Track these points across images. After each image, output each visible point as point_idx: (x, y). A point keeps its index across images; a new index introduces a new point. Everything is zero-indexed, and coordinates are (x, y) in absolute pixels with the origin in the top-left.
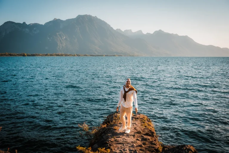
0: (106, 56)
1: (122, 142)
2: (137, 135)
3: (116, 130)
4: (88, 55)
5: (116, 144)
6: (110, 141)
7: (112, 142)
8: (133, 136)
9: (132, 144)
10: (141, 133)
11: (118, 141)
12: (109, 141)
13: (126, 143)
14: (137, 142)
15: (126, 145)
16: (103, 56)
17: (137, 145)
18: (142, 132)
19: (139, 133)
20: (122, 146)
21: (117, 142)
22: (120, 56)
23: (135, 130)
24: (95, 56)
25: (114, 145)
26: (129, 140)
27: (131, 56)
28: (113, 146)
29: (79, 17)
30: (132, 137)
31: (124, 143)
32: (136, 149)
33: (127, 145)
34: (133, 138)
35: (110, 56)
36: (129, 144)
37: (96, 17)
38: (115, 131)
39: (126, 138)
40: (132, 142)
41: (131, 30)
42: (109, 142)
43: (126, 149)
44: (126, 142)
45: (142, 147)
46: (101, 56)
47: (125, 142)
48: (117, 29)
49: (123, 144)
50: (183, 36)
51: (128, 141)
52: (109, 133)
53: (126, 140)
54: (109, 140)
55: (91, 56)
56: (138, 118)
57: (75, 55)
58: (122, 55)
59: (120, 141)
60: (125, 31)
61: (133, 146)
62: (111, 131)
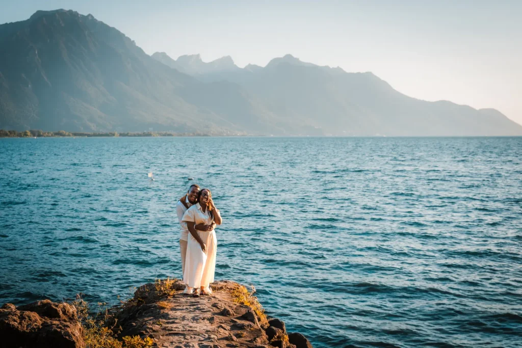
0: (121, 135)
1: (180, 332)
2: (218, 319)
3: (163, 308)
4: (67, 134)
5: (167, 335)
6: (152, 329)
7: (154, 331)
8: (208, 319)
9: (207, 335)
10: (229, 314)
11: (172, 330)
12: (148, 330)
13: (192, 333)
14: (218, 332)
15: (191, 337)
16: (114, 135)
17: (220, 337)
18: (231, 312)
19: (225, 313)
20: (183, 340)
21: (167, 332)
22: (165, 135)
23: (214, 308)
24: (89, 135)
25: (161, 337)
26: (198, 328)
27: (199, 135)
28: (159, 339)
29: (40, 17)
30: (207, 322)
31: (185, 333)
32: (216, 344)
33: (195, 338)
34: (208, 325)
35: (135, 135)
36: (199, 335)
37: (90, 18)
38: (162, 311)
39: (191, 324)
40: (207, 331)
41: (198, 56)
42: (147, 332)
43: (191, 345)
44: (192, 331)
45: (233, 340)
46: (107, 135)
47: (189, 330)
48: (157, 54)
49: (184, 335)
50: (358, 74)
51: (195, 329)
52: (146, 317)
53: (191, 327)
54: (148, 328)
55: (75, 135)
56: (221, 288)
57: (26, 134)
58: (172, 133)
59: (177, 329)
60: (180, 58)
61: (209, 338)
62: (152, 312)
